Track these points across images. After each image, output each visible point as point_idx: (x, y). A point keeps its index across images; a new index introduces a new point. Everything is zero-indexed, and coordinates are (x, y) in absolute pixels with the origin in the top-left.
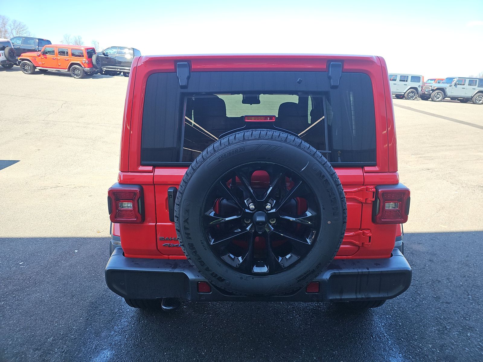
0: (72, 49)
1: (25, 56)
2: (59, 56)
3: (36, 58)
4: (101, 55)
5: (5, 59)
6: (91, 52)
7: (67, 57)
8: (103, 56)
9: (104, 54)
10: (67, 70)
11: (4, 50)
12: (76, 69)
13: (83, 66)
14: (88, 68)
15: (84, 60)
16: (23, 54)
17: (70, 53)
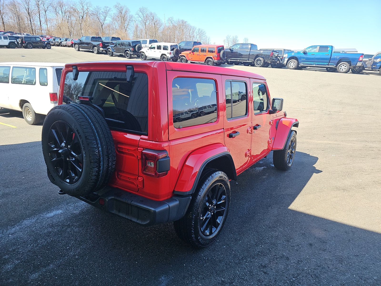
0: (209, 48)
1: (183, 54)
2: (201, 53)
3: (188, 55)
4: (228, 50)
5: (173, 56)
6: (220, 49)
7: (205, 53)
8: (230, 51)
9: (230, 50)
10: (204, 62)
11: (173, 50)
12: (209, 61)
13: (213, 59)
14: (217, 60)
15: (215, 54)
16: (182, 53)
17: (207, 50)
